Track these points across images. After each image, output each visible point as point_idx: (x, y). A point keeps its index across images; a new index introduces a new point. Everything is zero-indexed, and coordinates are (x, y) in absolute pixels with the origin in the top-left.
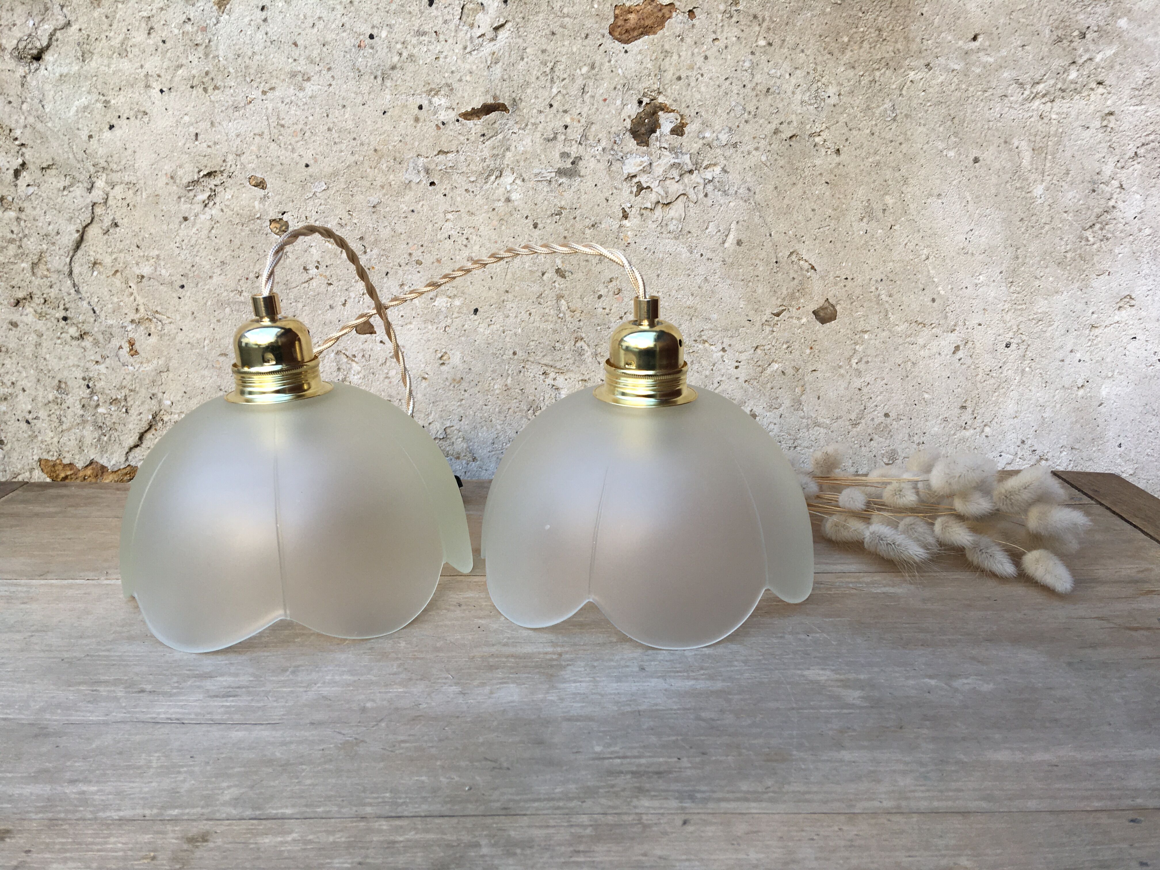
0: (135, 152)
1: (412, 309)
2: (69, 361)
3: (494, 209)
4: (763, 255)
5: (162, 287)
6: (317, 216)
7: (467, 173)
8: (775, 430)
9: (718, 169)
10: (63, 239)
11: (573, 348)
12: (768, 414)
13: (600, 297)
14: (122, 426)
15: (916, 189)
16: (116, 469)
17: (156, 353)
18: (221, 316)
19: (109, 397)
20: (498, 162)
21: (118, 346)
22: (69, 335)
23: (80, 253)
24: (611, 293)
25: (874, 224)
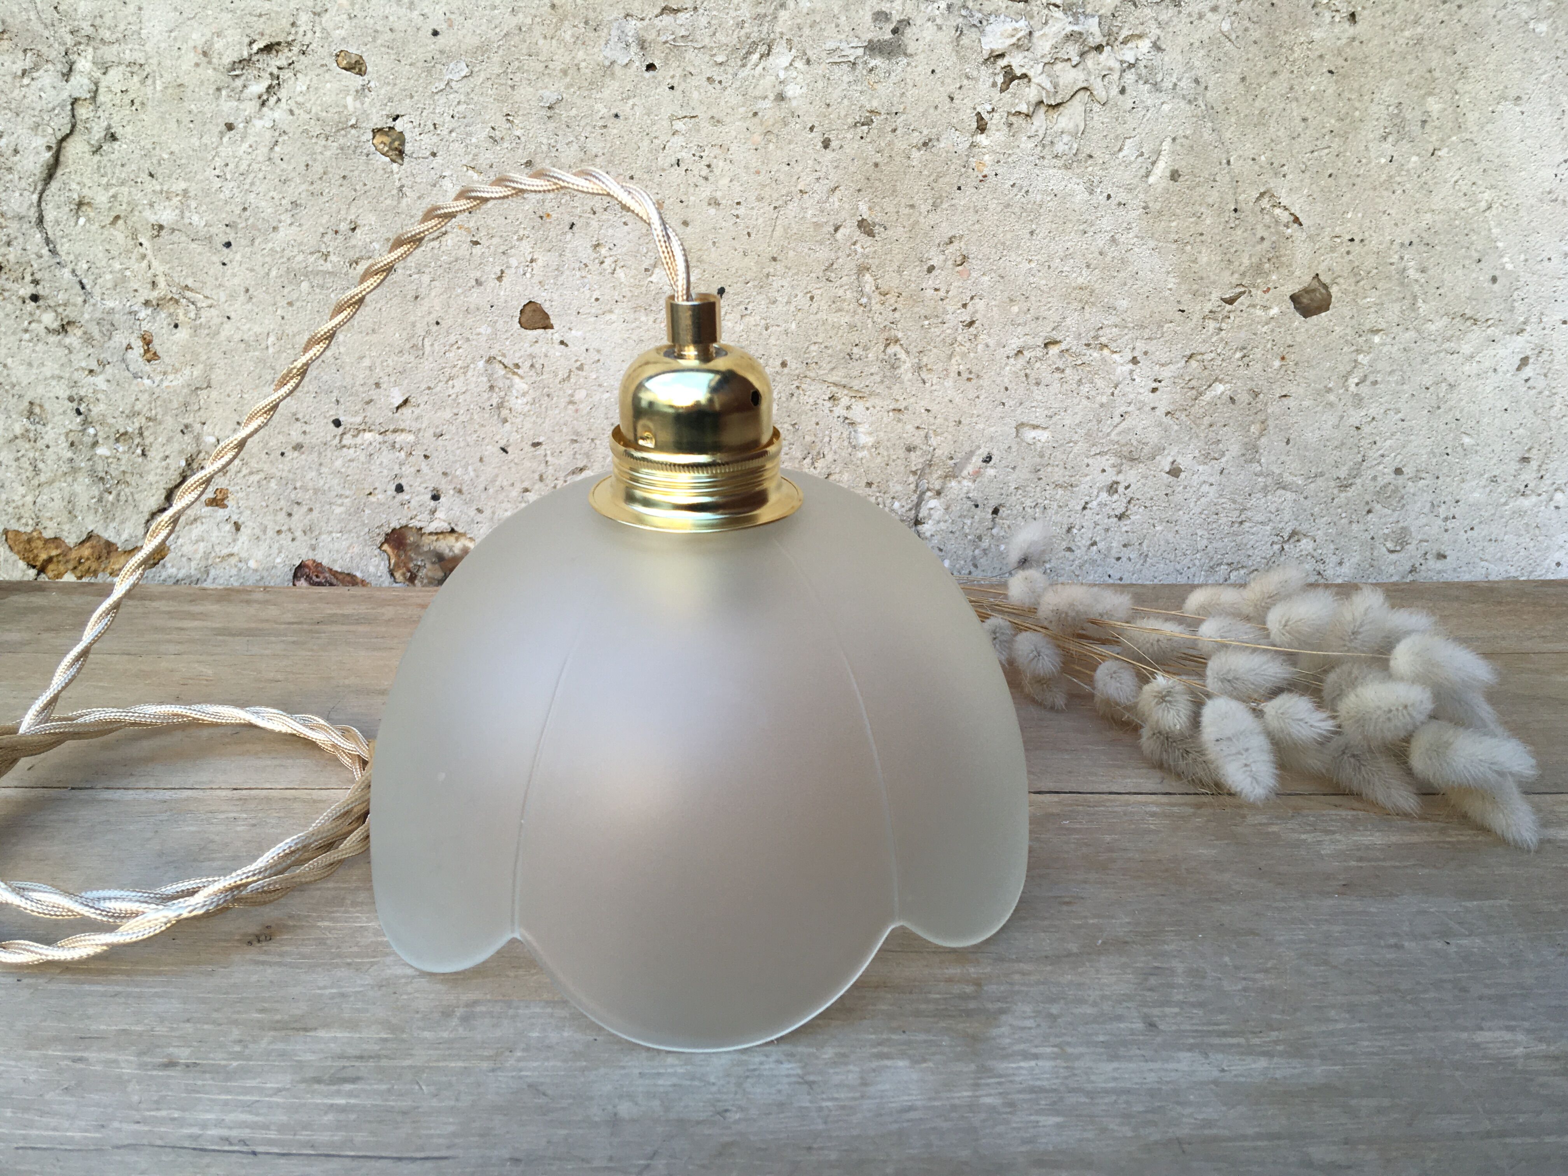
0: (140, 9)
1: (614, 287)
2: (44, 369)
3: (755, 114)
4: (1213, 196)
5: (194, 245)
6: (454, 124)
7: (712, 48)
8: (1211, 495)
9: (1145, 45)
10: (25, 162)
11: (881, 356)
12: (1201, 468)
13: (931, 269)
14: (136, 477)
15: (1479, 86)
16: (130, 547)
17: (188, 357)
18: (295, 295)
19: (113, 430)
20: (765, 29)
21: (125, 346)
22: (42, 326)
23: (54, 185)
24: (950, 263)
25: (1405, 146)
